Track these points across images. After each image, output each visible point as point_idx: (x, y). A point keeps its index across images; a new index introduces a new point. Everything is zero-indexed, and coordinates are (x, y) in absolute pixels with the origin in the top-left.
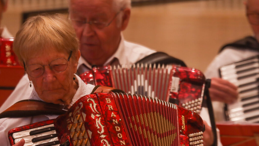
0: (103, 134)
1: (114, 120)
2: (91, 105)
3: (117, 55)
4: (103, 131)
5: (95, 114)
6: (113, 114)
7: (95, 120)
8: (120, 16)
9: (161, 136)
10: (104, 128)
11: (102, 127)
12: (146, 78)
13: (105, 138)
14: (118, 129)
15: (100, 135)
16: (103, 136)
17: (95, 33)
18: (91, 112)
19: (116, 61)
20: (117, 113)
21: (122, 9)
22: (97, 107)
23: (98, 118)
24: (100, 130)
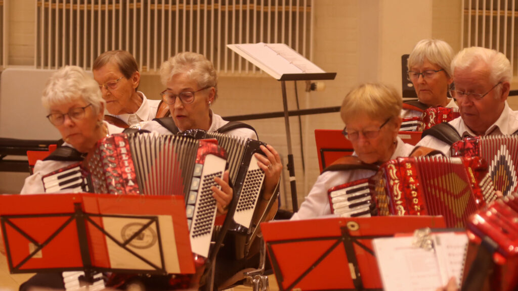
0: (400, 200)
1: (411, 185)
2: (391, 171)
3: (497, 123)
4: (399, 197)
5: (394, 180)
6: (412, 180)
7: (393, 186)
8: (499, 88)
9: (457, 197)
10: (402, 194)
11: (400, 193)
12: (508, 148)
13: (401, 204)
14: (414, 194)
15: (396, 201)
16: (399, 202)
17: (473, 104)
18: (391, 178)
19: (496, 130)
20: (415, 178)
21: (500, 82)
22: (396, 173)
23: (397, 184)
24: (397, 196)
